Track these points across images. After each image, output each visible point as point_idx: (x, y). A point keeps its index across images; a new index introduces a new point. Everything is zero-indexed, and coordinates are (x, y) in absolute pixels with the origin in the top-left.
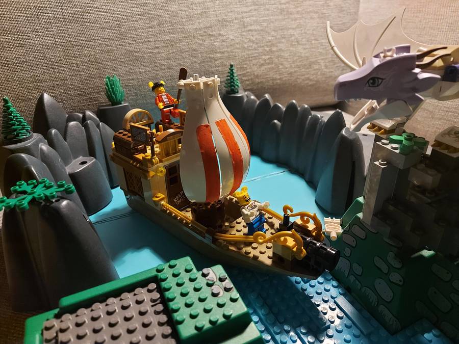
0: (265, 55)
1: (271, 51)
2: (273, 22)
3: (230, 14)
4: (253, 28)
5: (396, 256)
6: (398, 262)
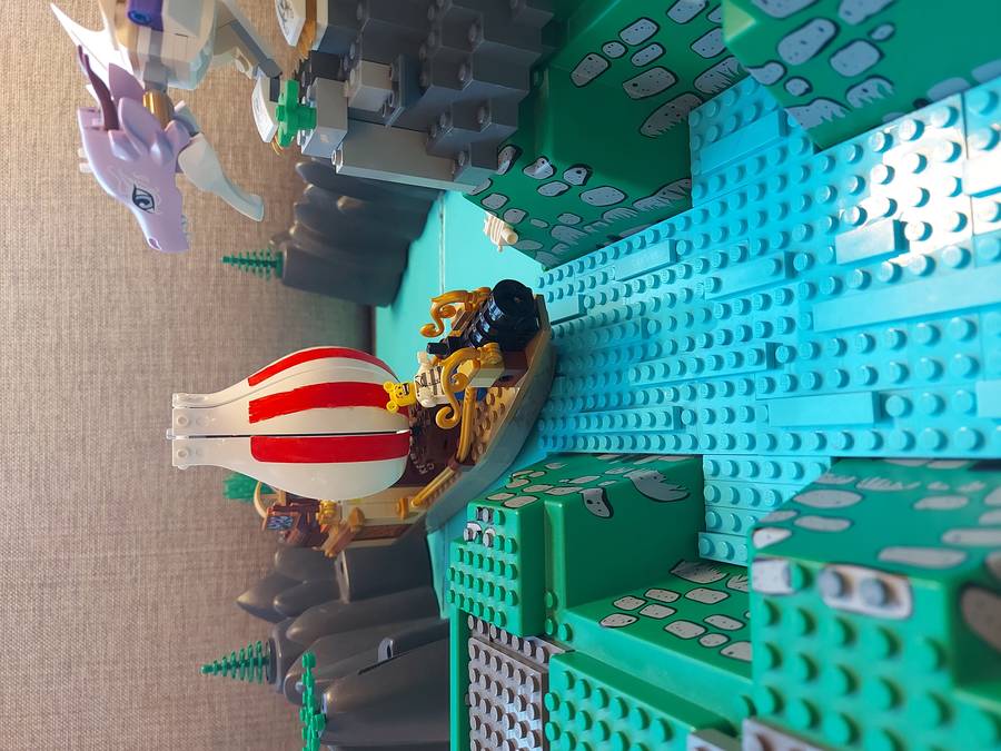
5: (532, 163)
6: (543, 168)
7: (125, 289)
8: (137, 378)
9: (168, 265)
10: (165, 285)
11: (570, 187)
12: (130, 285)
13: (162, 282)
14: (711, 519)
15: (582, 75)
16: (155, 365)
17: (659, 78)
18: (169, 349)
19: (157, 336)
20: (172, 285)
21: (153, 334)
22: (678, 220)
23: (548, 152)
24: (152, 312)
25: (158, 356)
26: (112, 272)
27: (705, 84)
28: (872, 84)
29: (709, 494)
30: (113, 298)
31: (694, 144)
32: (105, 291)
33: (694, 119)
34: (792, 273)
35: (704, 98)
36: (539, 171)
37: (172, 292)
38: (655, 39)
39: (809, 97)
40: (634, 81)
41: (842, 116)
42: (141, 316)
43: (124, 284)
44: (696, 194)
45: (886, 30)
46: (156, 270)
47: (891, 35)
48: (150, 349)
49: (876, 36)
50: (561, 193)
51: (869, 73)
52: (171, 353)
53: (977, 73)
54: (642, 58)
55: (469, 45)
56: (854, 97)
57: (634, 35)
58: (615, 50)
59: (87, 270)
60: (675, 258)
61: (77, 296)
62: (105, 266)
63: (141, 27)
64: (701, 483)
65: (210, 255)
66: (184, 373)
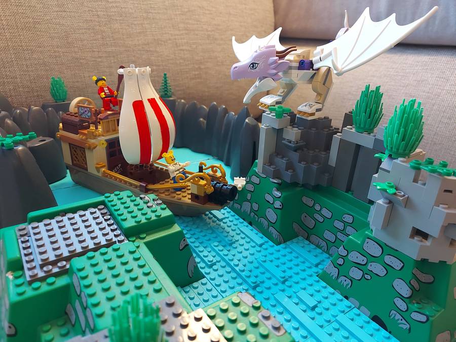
0: (195, 71)
1: (200, 68)
2: (201, 45)
3: (164, 35)
4: (184, 48)
5: (278, 190)
6: (278, 194)
7: (138, 31)
8: (99, 36)
9: (151, 49)
10: (143, 48)
11: (272, 204)
12: (139, 33)
13: (144, 46)
14: (187, 289)
15: (305, 199)
16: (107, 43)
17: (311, 223)
18: (115, 49)
19: (120, 44)
20: (143, 51)
21: (120, 43)
22: (271, 243)
23: (284, 194)
24: (130, 43)
25: (111, 45)
26: (144, 26)
27: (313, 238)
28: (349, 281)
29: (195, 285)
30: (133, 26)
31: (294, 240)
32: (136, 23)
33: (300, 238)
34: (283, 283)
35: (308, 239)
36: (276, 192)
37: (140, 51)
38: (326, 219)
39: (338, 266)
40: (307, 215)
41: (334, 278)
42: (128, 38)
43: (140, 31)
44: (282, 245)
45: (369, 277)
46: (148, 44)
47: (368, 280)
48: (114, 42)
49: (366, 276)
50: (268, 202)
51: (352, 279)
52: (114, 50)
53: (362, 307)
54: (317, 216)
55: (312, 163)
56: (342, 279)
57: (325, 212)
58: (317, 207)
59: (142, 15)
60: (261, 246)
61: (131, 11)
62: (146, 22)
63: (298, 64)
64: (197, 281)
65: (159, 66)
66: (106, 57)
